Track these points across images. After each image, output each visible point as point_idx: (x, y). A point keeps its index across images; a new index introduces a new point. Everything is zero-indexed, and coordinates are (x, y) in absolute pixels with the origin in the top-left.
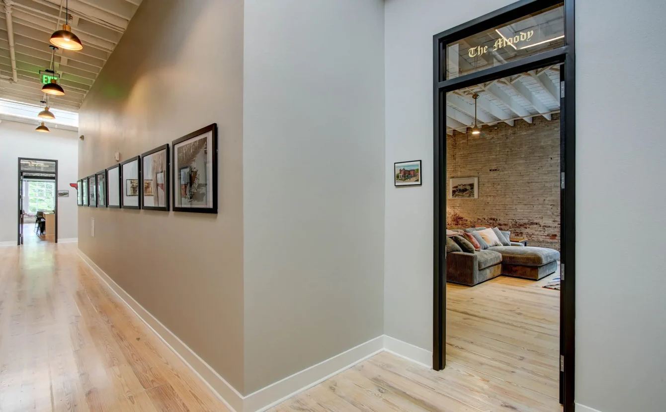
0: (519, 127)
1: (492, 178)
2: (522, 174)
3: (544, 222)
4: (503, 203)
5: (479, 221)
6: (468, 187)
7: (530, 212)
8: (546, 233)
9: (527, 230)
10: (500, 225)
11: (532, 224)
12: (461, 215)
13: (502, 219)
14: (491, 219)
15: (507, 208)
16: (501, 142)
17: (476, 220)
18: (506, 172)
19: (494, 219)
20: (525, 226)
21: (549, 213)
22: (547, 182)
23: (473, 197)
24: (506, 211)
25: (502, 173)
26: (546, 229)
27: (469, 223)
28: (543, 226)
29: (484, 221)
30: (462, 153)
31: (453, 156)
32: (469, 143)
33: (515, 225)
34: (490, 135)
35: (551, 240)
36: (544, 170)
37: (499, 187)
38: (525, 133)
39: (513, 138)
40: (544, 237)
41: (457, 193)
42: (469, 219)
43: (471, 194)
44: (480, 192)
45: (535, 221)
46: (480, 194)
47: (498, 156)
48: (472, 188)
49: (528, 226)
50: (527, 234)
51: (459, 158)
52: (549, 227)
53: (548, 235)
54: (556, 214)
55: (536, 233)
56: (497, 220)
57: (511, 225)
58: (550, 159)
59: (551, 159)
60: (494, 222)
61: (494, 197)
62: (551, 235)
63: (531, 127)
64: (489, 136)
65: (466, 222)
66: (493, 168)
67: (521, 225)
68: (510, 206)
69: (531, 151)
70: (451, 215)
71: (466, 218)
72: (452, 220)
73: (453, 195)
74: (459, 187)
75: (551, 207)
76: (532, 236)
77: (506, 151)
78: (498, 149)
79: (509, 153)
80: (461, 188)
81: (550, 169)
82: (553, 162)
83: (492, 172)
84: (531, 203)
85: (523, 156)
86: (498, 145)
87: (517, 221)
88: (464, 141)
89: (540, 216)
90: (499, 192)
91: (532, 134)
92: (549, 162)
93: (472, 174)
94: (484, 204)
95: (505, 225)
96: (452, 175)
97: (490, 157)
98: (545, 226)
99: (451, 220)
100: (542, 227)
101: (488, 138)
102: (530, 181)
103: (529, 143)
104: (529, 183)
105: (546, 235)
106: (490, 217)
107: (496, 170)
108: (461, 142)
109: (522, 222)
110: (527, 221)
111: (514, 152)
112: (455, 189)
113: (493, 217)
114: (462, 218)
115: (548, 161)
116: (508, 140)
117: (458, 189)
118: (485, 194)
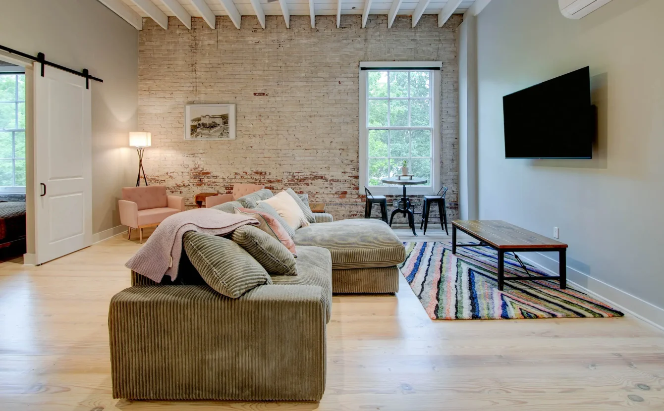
0: (296, 31)
1: (258, 106)
2: (301, 103)
3: (332, 174)
4: (275, 148)
5: (238, 177)
6: (219, 121)
7: (313, 160)
8: (335, 190)
9: (310, 188)
10: (270, 181)
11: (316, 177)
12: (207, 169)
13: (274, 172)
14: (257, 173)
15: (280, 155)
16: (270, 50)
17: (232, 176)
18: (278, 99)
19: (261, 173)
20: (306, 181)
21: (338, 161)
22: (334, 116)
23: (228, 137)
24: (280, 159)
25: (272, 99)
26: (334, 184)
27: (222, 180)
28: (330, 180)
29: (246, 176)
30: (208, 62)
31: (192, 65)
32: (220, 47)
33: (293, 180)
34: (254, 37)
35: (340, 200)
36: (330, 98)
37: (268, 121)
38: (305, 41)
39: (288, 46)
40: (332, 196)
41: (199, 130)
42: (221, 175)
43: (225, 132)
44: (239, 129)
45: (320, 174)
46: (239, 133)
47: (266, 73)
48: (225, 123)
49: (310, 181)
50: (310, 193)
51: (203, 70)
52: (338, 181)
53: (336, 193)
54: (345, 162)
55: (321, 191)
56: (265, 173)
57: (286, 181)
58: (338, 83)
59: (340, 83)
60: (262, 177)
61: (261, 137)
62: (340, 193)
63: (313, 34)
64: (252, 38)
65: (215, 180)
66: (260, 91)
67: (300, 181)
68: (284, 152)
69: (313, 68)
70: (188, 170)
71: (215, 174)
72: (191, 178)
73: (191, 134)
74: (203, 121)
75: (340, 151)
76: (316, 196)
77: (279, 65)
78: (267, 61)
79: (283, 69)
80: (207, 121)
81: (338, 97)
82: (341, 87)
83: (257, 98)
84: (314, 147)
85: (303, 75)
86: (267, 55)
87: (295, 175)
88: (212, 42)
89: (326, 165)
90: (269, 129)
91: (315, 44)
92: (337, 87)
93: (225, 99)
94: (245, 148)
95: (278, 181)
96: (190, 99)
97: (255, 72)
98: (333, 180)
99: (189, 177)
100: (329, 182)
101: (250, 42)
102: (313, 114)
103: (311, 56)
104: (311, 117)
105: (334, 193)
106: (254, 170)
107: (264, 94)
108: (206, 43)
109: (301, 176)
110: (310, 173)
111: (289, 69)
112: (196, 123)
113: (260, 169)
114: (208, 173)
115: (335, 85)
116: (281, 49)
117: (200, 122)
118: (247, 133)
